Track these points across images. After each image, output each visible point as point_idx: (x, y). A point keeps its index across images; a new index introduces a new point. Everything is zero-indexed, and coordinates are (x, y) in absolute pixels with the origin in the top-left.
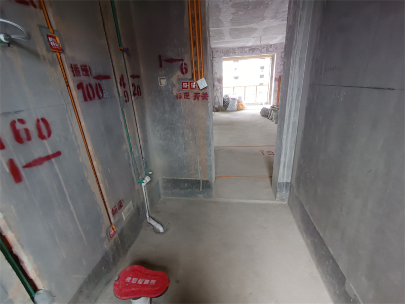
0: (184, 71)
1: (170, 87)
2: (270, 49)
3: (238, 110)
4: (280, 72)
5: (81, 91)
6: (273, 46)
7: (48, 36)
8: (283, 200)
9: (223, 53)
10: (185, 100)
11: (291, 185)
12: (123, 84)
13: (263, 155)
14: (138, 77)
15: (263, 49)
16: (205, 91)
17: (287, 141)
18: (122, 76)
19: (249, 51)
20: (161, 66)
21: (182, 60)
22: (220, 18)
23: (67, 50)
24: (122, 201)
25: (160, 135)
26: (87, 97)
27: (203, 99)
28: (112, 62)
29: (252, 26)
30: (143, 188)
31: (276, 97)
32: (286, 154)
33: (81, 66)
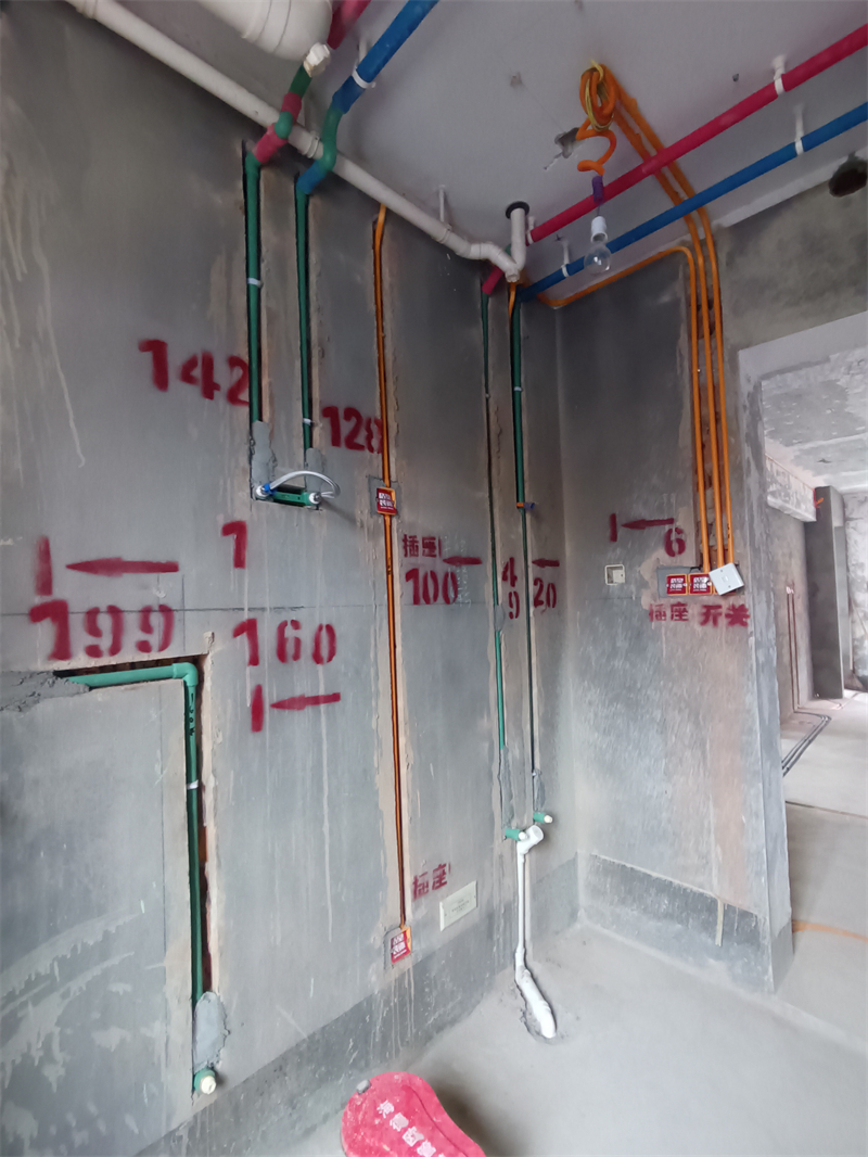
0: (675, 547)
1: (633, 588)
5: (411, 582)
7: (379, 491)
10: (673, 623)
12: (510, 575)
14: (555, 564)
16: (736, 601)
18: (512, 560)
20: (614, 538)
21: (671, 521)
24: (446, 869)
25: (596, 715)
26: (420, 597)
27: (732, 623)
28: (493, 531)
30: (520, 860)
33: (424, 539)
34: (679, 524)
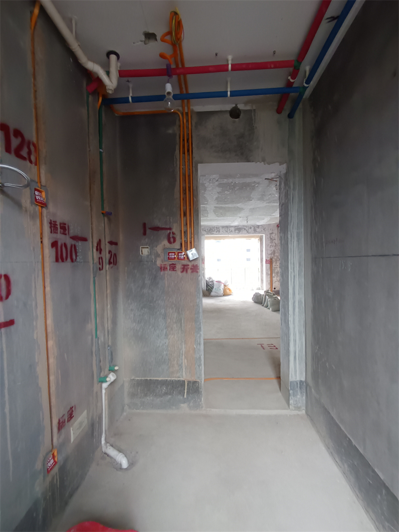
0: (172, 240)
1: (153, 257)
2: (258, 230)
3: (225, 295)
4: (271, 254)
5: (54, 249)
6: (260, 227)
7: (36, 190)
8: (298, 408)
9: (205, 231)
10: (170, 272)
11: (307, 385)
12: (99, 249)
13: (264, 349)
14: (116, 244)
15: (250, 230)
16: (195, 263)
17: (294, 323)
18: (100, 240)
19: (235, 230)
20: (145, 234)
21: (170, 229)
22: (205, 195)
23: (51, 206)
24: (74, 409)
25: (134, 315)
26: (59, 258)
27: (192, 272)
28: (92, 224)
29: (239, 205)
30: (104, 391)
31: (269, 282)
32: (295, 341)
33: (60, 224)
34: (174, 230)
